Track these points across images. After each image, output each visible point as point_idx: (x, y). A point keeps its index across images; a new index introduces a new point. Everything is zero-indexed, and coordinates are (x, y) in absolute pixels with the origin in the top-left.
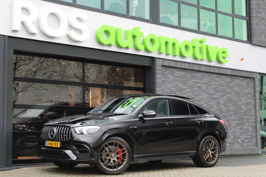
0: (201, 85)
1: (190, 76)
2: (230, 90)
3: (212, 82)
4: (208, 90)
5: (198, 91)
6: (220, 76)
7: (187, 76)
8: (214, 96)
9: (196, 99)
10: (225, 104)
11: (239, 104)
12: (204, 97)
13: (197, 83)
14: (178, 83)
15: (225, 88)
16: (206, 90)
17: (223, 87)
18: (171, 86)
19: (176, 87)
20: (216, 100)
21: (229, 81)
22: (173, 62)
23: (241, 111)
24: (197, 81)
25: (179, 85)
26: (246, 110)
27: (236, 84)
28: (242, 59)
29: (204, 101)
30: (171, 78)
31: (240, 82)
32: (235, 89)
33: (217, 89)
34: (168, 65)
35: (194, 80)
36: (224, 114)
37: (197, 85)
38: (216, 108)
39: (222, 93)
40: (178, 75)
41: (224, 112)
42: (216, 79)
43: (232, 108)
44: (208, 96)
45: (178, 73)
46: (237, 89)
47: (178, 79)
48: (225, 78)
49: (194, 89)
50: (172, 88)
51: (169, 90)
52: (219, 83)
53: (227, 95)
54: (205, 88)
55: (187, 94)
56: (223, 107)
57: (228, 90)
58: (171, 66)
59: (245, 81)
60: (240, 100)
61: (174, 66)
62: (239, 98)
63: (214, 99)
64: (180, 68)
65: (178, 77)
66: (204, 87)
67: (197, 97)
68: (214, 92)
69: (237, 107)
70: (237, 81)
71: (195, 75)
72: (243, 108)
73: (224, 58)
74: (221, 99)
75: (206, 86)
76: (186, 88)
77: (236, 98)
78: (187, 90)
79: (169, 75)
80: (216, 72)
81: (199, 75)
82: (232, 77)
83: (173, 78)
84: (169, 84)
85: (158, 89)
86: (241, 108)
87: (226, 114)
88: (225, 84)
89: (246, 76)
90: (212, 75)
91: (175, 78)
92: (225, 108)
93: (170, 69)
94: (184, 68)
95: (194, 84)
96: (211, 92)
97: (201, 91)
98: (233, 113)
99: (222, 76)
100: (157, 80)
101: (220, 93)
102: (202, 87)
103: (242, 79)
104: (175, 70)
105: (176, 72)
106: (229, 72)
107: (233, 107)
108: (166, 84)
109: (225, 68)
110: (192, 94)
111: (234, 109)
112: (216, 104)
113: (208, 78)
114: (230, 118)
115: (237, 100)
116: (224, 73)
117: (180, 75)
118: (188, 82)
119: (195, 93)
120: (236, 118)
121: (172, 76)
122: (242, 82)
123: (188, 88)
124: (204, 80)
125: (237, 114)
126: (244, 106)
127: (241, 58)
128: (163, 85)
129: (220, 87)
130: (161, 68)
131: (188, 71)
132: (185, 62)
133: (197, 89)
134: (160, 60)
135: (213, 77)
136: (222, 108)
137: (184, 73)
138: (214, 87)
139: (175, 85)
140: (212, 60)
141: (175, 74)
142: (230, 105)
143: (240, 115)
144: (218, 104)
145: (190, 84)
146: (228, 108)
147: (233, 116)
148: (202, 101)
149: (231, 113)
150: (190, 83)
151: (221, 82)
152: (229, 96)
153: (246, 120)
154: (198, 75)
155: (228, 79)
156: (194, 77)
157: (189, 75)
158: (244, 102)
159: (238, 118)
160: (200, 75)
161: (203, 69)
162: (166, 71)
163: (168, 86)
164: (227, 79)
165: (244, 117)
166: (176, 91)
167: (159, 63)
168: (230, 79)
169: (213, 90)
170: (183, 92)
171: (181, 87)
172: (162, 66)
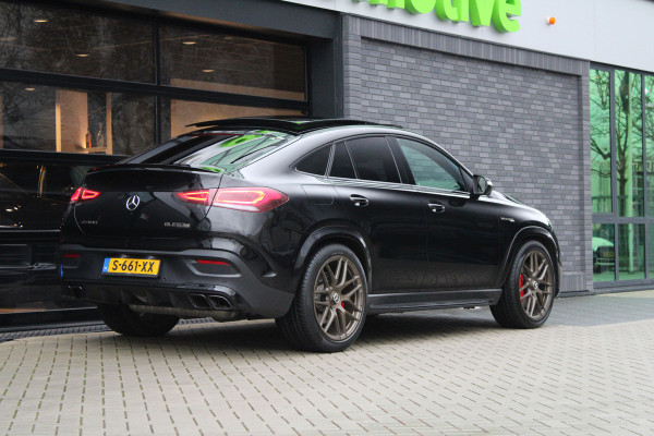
0: (455, 96)
1: (428, 69)
2: (521, 111)
3: (480, 88)
4: (470, 109)
5: (447, 113)
6: (497, 68)
7: (421, 68)
8: (484, 128)
9: (442, 134)
10: (510, 152)
11: (543, 150)
12: (461, 131)
13: (444, 90)
14: (399, 88)
15: (509, 103)
16: (465, 109)
17: (505, 103)
18: (382, 98)
19: (393, 100)
20: (489, 139)
21: (519, 84)
22: (389, 26)
23: (548, 171)
24: (443, 83)
25: (402, 95)
26: (558, 166)
27: (535, 92)
28: (552, 22)
29: (460, 142)
30: (383, 73)
31: (545, 88)
32: (533, 107)
33: (493, 107)
34: (377, 37)
35: (438, 82)
36: (507, 179)
37: (444, 95)
38: (490, 161)
39: (502, 119)
40: (399, 65)
41: (507, 174)
42: (490, 79)
43: (527, 162)
44: (469, 126)
45: (400, 60)
46: (538, 107)
47: (399, 76)
48: (512, 77)
49: (438, 106)
50: (385, 105)
51: (377, 111)
52: (495, 91)
53: (515, 126)
54: (463, 103)
55: (420, 121)
56: (504, 159)
57: (517, 110)
58: (383, 38)
59: (557, 84)
60: (545, 140)
61: (389, 39)
62: (543, 133)
63: (486, 136)
64: (405, 46)
65: (398, 70)
66: (461, 101)
67: (445, 129)
68: (483, 117)
69: (538, 159)
70: (539, 85)
71: (441, 65)
72: (551, 161)
73: (509, 16)
74: (501, 134)
75: (465, 97)
76: (417, 103)
77: (536, 133)
78: (420, 109)
79: (377, 67)
80: (491, 58)
81: (449, 66)
82: (528, 74)
83: (387, 75)
84: (378, 92)
85: (352, 106)
86: (545, 163)
87: (511, 179)
88: (510, 93)
89: (560, 70)
90: (479, 66)
91: (393, 75)
92: (509, 162)
93: (382, 49)
94: (413, 44)
95: (438, 94)
96: (478, 116)
97: (453, 113)
98: (527, 175)
99: (504, 70)
100: (351, 80)
101: (498, 118)
102: (457, 103)
103: (549, 78)
104: (393, 51)
105: (395, 57)
106: (521, 60)
107: (529, 159)
108: (372, 91)
109: (512, 48)
110: (431, 122)
111: (532, 164)
112: (490, 150)
113: (470, 76)
114: (520, 190)
115: (538, 139)
116: (510, 62)
117: (405, 65)
118: (424, 86)
119: (439, 117)
120: (535, 191)
121: (384, 68)
122: (550, 89)
123: (422, 103)
124: (461, 80)
125: (539, 181)
126: (554, 155)
127: (548, 19)
128: (363, 96)
129: (500, 102)
130: (359, 44)
131: (422, 55)
132: (417, 29)
133: (444, 106)
134: (358, 20)
135: (482, 72)
136: (503, 162)
137: (413, 61)
138: (485, 100)
139: (391, 94)
141: (392, 63)
142: (522, 153)
143: (543, 181)
144: (495, 150)
145: (428, 93)
146: (516, 163)
147: (528, 185)
148: (456, 141)
149: (523, 175)
150: (426, 88)
151: (501, 86)
152: (519, 127)
153: (559, 197)
154: (445, 66)
155: (518, 78)
156: (437, 71)
157: (425, 65)
158: (553, 146)
159: (539, 191)
160: (452, 67)
161: (460, 49)
162: (372, 53)
163: (375, 98)
164: (516, 78)
165: (554, 187)
166: (394, 112)
167: (354, 31)
168: (521, 79)
169: (481, 111)
170: (412, 114)
171: (405, 102)
172: (363, 38)
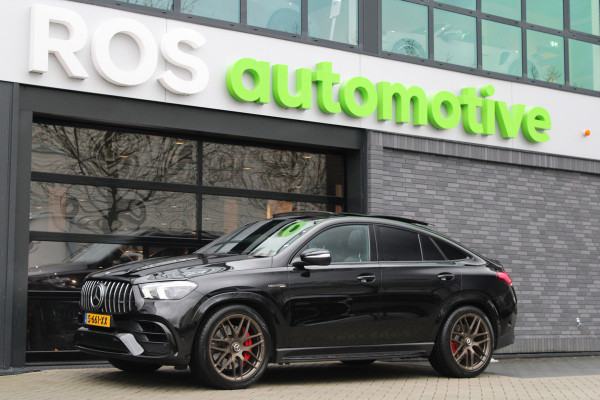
0: (483, 193)
1: (455, 172)
2: (555, 204)
3: (509, 187)
4: (498, 203)
5: (476, 206)
6: (527, 171)
7: (448, 171)
8: (514, 218)
9: (468, 223)
10: (542, 237)
11: (577, 235)
12: (489, 220)
13: (470, 187)
14: (425, 187)
15: (542, 199)
16: (494, 203)
17: (536, 198)
18: (406, 195)
19: (419, 196)
20: (519, 226)
21: (552, 183)
22: (413, 140)
23: (583, 252)
24: (471, 183)
25: (427, 192)
26: (595, 249)
27: (569, 189)
28: (587, 134)
29: (489, 228)
30: (408, 175)
31: (581, 186)
32: (567, 201)
33: (523, 201)
34: (399, 147)
35: (465, 182)
36: (538, 259)
37: (470, 192)
38: (520, 244)
39: (534, 211)
40: (424, 168)
41: (538, 254)
42: (520, 179)
43: (560, 245)
44: (499, 216)
45: (424, 165)
46: (574, 202)
47: (425, 178)
48: (542, 177)
49: (465, 200)
50: (408, 200)
52: (526, 189)
53: (547, 216)
54: (492, 198)
55: (445, 212)
56: (536, 243)
57: (549, 204)
58: (406, 148)
59: (593, 183)
60: (581, 228)
61: (413, 149)
62: (579, 222)
63: (515, 224)
64: (430, 154)
65: (423, 173)
66: (489, 197)
67: (472, 218)
68: (513, 209)
69: (573, 243)
70: (571, 184)
71: (468, 169)
72: (587, 244)
73: (540, 130)
74: (532, 223)
75: (494, 194)
76: (443, 198)
77: (570, 222)
78: (445, 203)
79: (402, 170)
80: (520, 163)
81: (477, 169)
82: (562, 175)
83: (412, 176)
84: (404, 190)
85: (373, 200)
86: (581, 245)
87: (544, 259)
88: (542, 190)
89: (595, 172)
90: (509, 169)
91: (417, 177)
92: (541, 245)
93: (405, 156)
94: (438, 152)
95: (466, 191)
96: (507, 209)
97: (481, 206)
98: (561, 255)
99: (535, 172)
100: (373, 180)
101: (529, 210)
102: (485, 198)
103: (585, 178)
104: (418, 158)
105: (420, 163)
106: (553, 164)
107: (563, 242)
108: (395, 189)
109: (549, 155)
110: (458, 213)
111: (566, 247)
112: (520, 235)
113: (498, 176)
114: (553, 268)
115: (573, 227)
116: (540, 165)
117: (430, 169)
118: (450, 185)
119: (466, 209)
120: (569, 268)
121: (410, 171)
122: (586, 187)
123: (448, 198)
124: (490, 180)
125: (573, 260)
126: (590, 240)
127: (584, 131)
128: (387, 193)
129: (531, 197)
130: (382, 153)
131: (448, 161)
132: (442, 141)
133: (472, 201)
134: (381, 135)
135: (511, 174)
136: (534, 245)
137: (440, 165)
138: (515, 196)
139: (416, 191)
140: (509, 136)
141: (417, 168)
142: (555, 238)
143: (579, 260)
144: (525, 235)
145: (455, 190)
146: (549, 246)
147: (561, 264)
148: (483, 228)
149: (556, 255)
150: (452, 187)
151: (532, 185)
152: (553, 217)
153: (596, 274)
154: (473, 169)
155: (551, 179)
156: (465, 174)
157: (451, 169)
158: (590, 232)
159: (574, 269)
160: (480, 170)
161: (486, 155)
162: (395, 160)
163: (398, 194)
164: (548, 178)
165: (590, 265)
166: (419, 205)
167: (375, 145)
168: (554, 179)
169: (510, 204)
170: (436, 207)
171: (431, 197)
172: (385, 148)
